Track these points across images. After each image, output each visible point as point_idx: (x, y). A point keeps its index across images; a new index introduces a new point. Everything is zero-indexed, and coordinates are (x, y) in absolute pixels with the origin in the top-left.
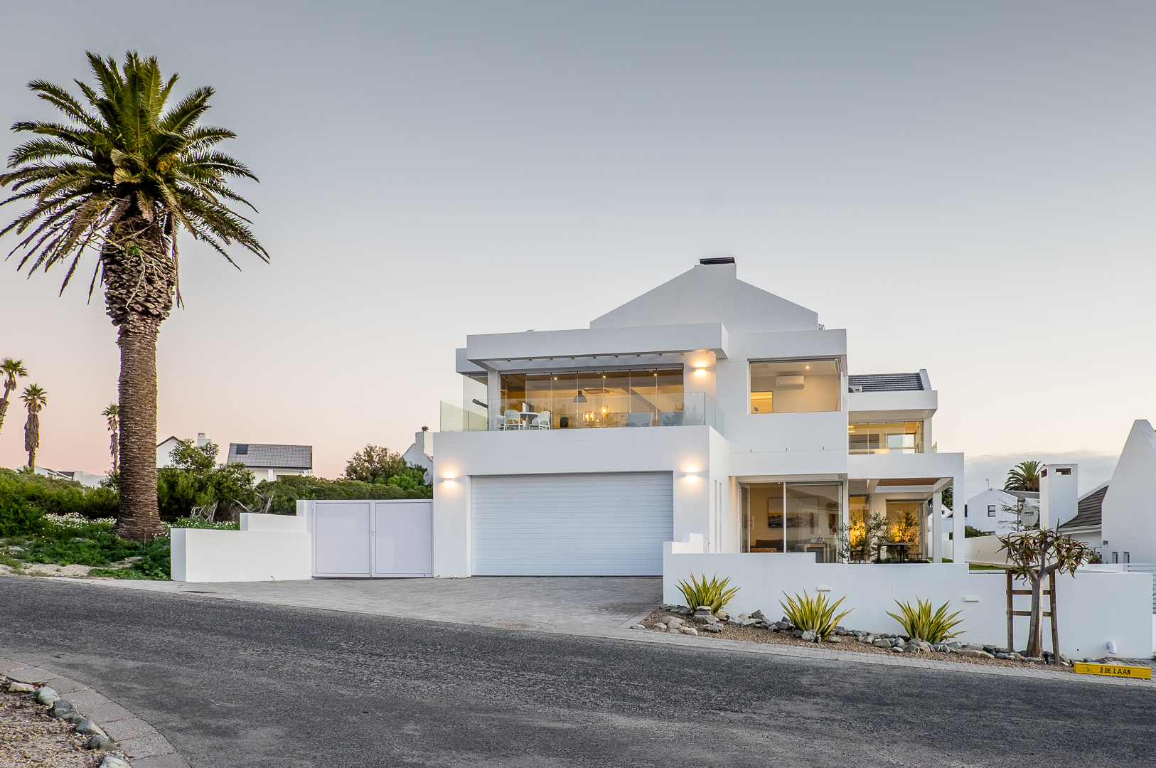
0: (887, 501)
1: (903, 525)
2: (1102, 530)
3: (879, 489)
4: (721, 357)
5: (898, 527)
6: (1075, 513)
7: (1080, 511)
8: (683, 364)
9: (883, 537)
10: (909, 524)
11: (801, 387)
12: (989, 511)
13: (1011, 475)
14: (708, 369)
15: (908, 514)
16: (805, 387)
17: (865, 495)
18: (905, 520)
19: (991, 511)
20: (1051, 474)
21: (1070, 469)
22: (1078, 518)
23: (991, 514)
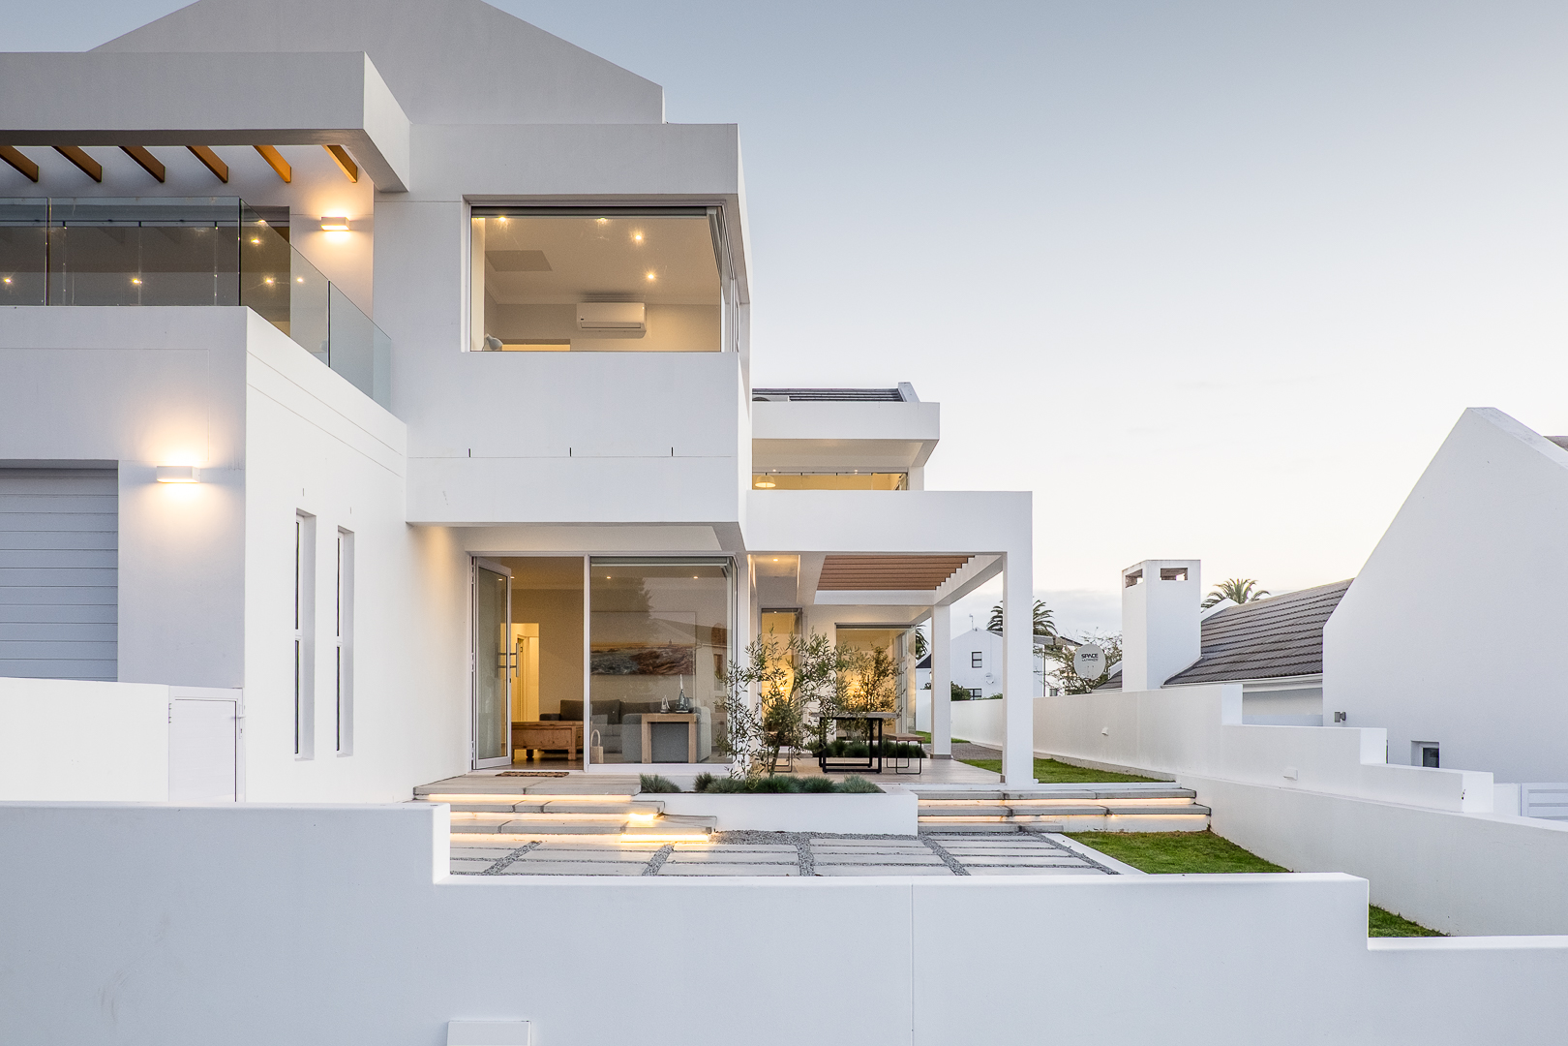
0: (838, 626)
1: (870, 674)
2: (1324, 685)
3: (823, 597)
4: (389, 190)
5: (860, 677)
6: (1196, 655)
7: (1205, 650)
8: (286, 211)
9: (833, 700)
10: (881, 673)
11: (636, 331)
12: (973, 660)
13: (996, 614)
14: (358, 226)
15: (879, 652)
16: (649, 333)
17: (796, 610)
18: (873, 664)
19: (975, 660)
20: (1151, 579)
21: (1186, 569)
22: (1203, 664)
23: (976, 663)
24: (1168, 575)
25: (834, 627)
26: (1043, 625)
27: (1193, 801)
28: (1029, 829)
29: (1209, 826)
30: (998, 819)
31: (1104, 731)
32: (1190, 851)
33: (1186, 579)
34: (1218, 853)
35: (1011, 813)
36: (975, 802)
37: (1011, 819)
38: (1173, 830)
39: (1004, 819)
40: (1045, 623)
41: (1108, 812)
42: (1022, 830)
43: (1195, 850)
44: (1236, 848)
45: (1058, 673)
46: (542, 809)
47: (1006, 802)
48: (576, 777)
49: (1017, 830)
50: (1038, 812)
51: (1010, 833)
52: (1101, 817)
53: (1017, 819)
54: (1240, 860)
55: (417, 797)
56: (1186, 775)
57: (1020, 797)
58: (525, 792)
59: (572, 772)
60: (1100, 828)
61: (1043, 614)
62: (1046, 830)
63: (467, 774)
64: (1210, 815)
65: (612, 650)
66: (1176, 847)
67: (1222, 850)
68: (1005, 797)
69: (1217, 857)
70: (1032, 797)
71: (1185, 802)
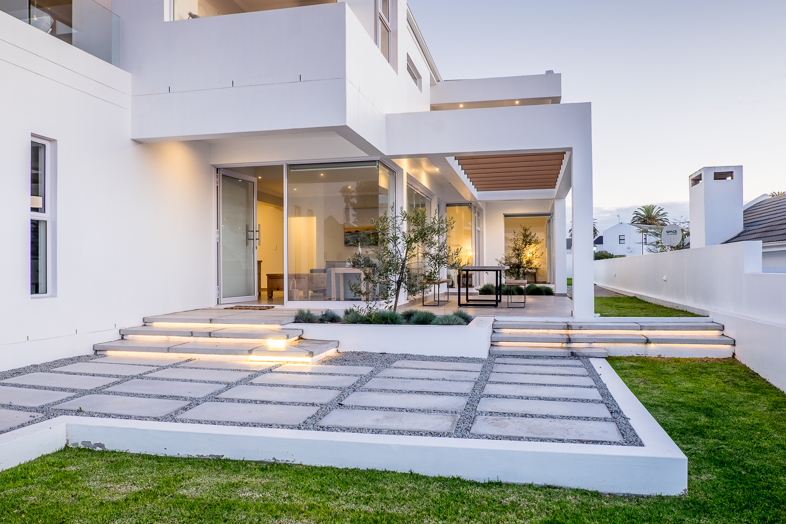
0: (506, 216)
6: (740, 228)
7: (747, 225)
12: (620, 240)
13: (635, 215)
19: (621, 240)
20: (708, 178)
21: (732, 172)
22: (744, 234)
23: (621, 241)
24: (720, 176)
25: (503, 216)
26: (662, 221)
27: (721, 333)
28: (579, 354)
29: (734, 354)
30: (559, 345)
31: (664, 278)
32: (712, 378)
33: (732, 178)
34: (737, 380)
35: (569, 341)
36: (545, 331)
37: (569, 345)
38: (703, 356)
39: (564, 345)
40: (664, 220)
41: (648, 341)
42: (574, 355)
43: (718, 377)
44: (755, 375)
45: (655, 243)
46: (210, 335)
47: (570, 332)
48: (278, 310)
49: (570, 355)
50: (591, 340)
51: (564, 357)
52: (642, 346)
53: (574, 345)
54: (756, 389)
55: (147, 324)
56: (718, 312)
57: (580, 328)
58: (211, 321)
59: (277, 307)
60: (642, 353)
61: (662, 214)
62: (593, 355)
63: (213, 307)
64: (734, 345)
65: (357, 231)
66: (701, 373)
67: (741, 378)
68: (569, 327)
69: (736, 385)
70: (590, 328)
71: (714, 334)
